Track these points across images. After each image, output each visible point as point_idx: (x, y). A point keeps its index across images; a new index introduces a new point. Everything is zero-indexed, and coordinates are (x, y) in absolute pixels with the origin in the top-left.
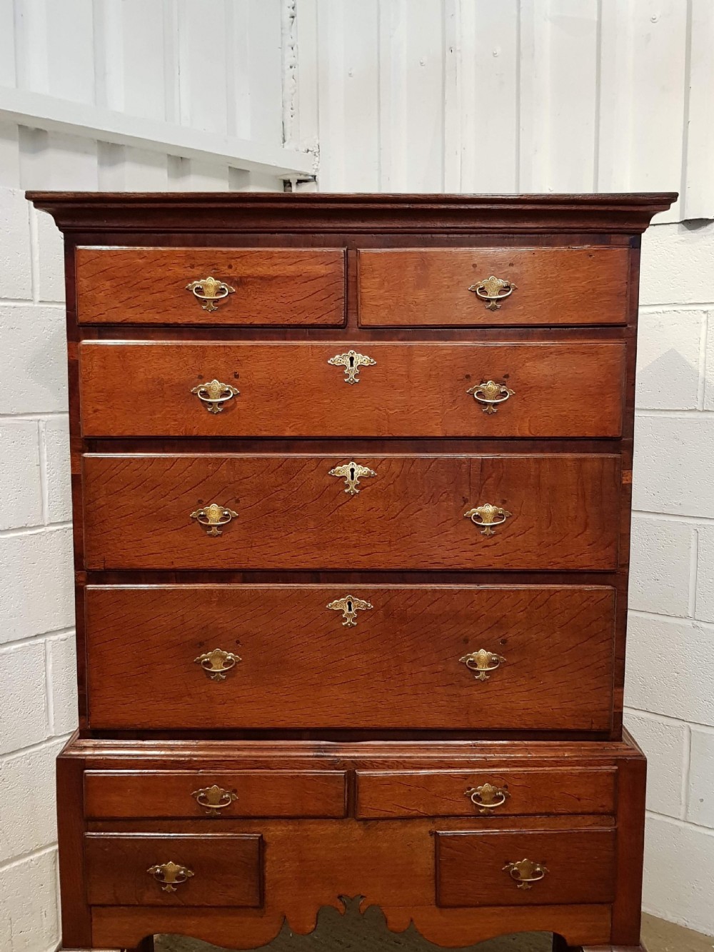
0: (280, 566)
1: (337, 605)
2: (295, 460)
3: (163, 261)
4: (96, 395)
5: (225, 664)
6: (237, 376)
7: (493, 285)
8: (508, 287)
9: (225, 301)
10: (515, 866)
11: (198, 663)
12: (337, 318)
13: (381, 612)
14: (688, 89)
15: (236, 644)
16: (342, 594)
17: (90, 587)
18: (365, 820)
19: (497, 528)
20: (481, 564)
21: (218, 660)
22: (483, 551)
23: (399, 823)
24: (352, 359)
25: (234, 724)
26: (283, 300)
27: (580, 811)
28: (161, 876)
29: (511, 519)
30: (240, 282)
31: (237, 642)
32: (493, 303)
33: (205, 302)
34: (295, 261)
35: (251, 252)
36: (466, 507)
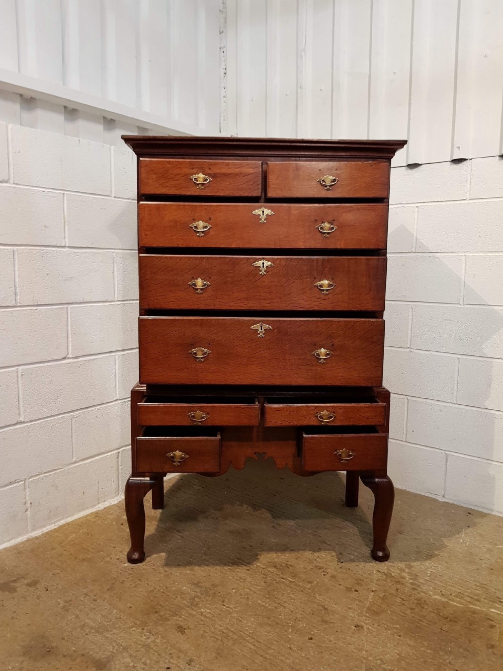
0: (229, 308)
1: (254, 327)
2: (237, 258)
3: (179, 166)
4: (146, 227)
5: (203, 354)
6: (210, 219)
7: (329, 179)
8: (335, 180)
9: (207, 185)
10: (340, 452)
11: (191, 353)
12: (257, 194)
13: (276, 331)
14: (410, 104)
16: (258, 322)
17: (145, 317)
19: (330, 291)
20: (322, 308)
21: (200, 352)
22: (322, 302)
24: (263, 212)
25: (208, 382)
26: (233, 185)
28: (173, 457)
29: (336, 287)
30: (214, 176)
31: (209, 344)
32: (328, 187)
33: (198, 184)
34: (239, 166)
35: (220, 163)
36: (315, 281)
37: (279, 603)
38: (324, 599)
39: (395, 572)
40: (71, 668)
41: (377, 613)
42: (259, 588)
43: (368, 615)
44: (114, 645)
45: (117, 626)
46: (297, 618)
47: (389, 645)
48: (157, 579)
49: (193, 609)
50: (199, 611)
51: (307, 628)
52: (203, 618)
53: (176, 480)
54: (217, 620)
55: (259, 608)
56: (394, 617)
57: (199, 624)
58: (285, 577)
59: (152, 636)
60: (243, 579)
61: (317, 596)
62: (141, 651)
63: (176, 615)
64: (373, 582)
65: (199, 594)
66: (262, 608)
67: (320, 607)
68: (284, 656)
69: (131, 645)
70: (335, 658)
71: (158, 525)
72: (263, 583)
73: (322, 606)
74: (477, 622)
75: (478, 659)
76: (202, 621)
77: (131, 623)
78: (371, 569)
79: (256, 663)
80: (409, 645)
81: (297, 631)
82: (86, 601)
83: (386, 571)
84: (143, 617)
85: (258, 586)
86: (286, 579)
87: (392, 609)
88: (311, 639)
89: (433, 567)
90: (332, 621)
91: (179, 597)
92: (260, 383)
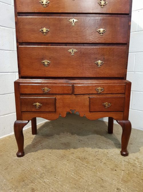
0: (58, 42)
1: (70, 51)
2: (61, 18)
10: (105, 104)
11: (42, 63)
13: (79, 52)
15: (50, 59)
16: (71, 48)
17: (19, 46)
18: (76, 95)
21: (46, 62)
22: (100, 39)
23: (82, 95)
25: (50, 76)
27: (118, 93)
28: (36, 105)
36: (97, 29)
37: (80, 177)
38: (101, 174)
39: (132, 161)
41: (126, 182)
42: (72, 169)
43: (122, 183)
45: (3, 189)
46: (89, 184)
48: (28, 164)
49: (40, 179)
50: (43, 180)
51: (94, 190)
52: (45, 184)
53: (43, 124)
54: (51, 185)
56: (135, 184)
57: (42, 188)
58: (83, 164)
60: (65, 165)
61: (98, 173)
63: (33, 182)
64: (123, 166)
65: (45, 172)
66: (73, 179)
67: (100, 179)
71: (33, 141)
72: (74, 167)
76: (44, 186)
77: (10, 187)
78: (121, 160)
83: (128, 161)
84: (17, 184)
85: (72, 168)
86: (84, 164)
87: (133, 180)
90: (106, 186)
91: (35, 173)
92: (72, 76)
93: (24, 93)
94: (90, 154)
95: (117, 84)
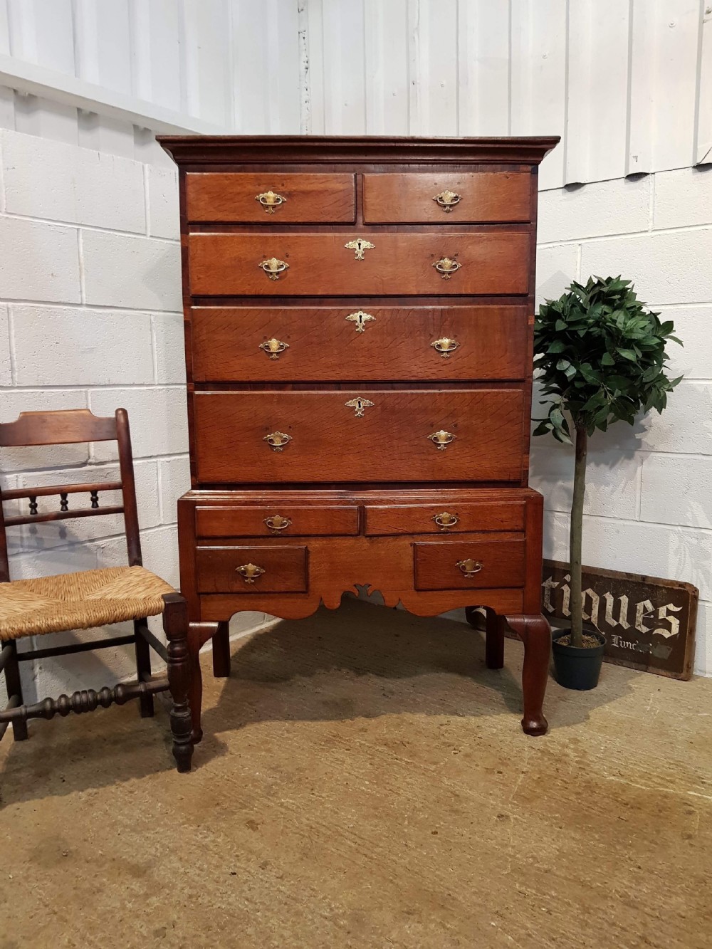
0: (316, 379)
1: (351, 403)
2: (324, 310)
3: (240, 182)
4: (200, 268)
5: (282, 442)
6: (287, 256)
7: (448, 197)
8: (457, 197)
9: (280, 207)
10: (463, 563)
11: (265, 441)
12: (351, 218)
13: (379, 408)
15: (289, 429)
16: (355, 396)
17: (197, 392)
18: (371, 536)
19: (453, 353)
20: (441, 376)
21: (278, 438)
22: (442, 368)
23: (391, 538)
24: (360, 244)
25: (289, 479)
26: (316, 206)
27: (503, 529)
28: (244, 572)
29: (459, 347)
30: (290, 195)
31: (290, 427)
32: (448, 208)
33: (267, 207)
34: (324, 181)
35: (296, 176)
36: (431, 340)
37: (390, 790)
38: (454, 783)
39: (555, 749)
40: (96, 876)
41: (528, 799)
42: (364, 771)
43: (515, 802)
44: (158, 847)
45: (162, 823)
46: (416, 807)
47: (545, 838)
48: (219, 763)
49: (269, 799)
50: (278, 801)
51: (430, 819)
52: (283, 810)
53: (247, 640)
54: (304, 812)
55: (363, 797)
56: (553, 804)
57: (279, 818)
58: (399, 757)
59: (211, 835)
60: (341, 761)
61: (445, 780)
62: (195, 853)
63: (246, 807)
64: (524, 762)
65: (279, 781)
66: (367, 796)
67: (449, 793)
68: (397, 855)
69: (181, 846)
70: (469, 857)
71: (221, 697)
72: (369, 766)
73: (452, 792)
74: (669, 808)
75: (669, 852)
76: (282, 813)
77: (182, 818)
78: (521, 745)
79: (358, 865)
80: (573, 839)
81: (416, 823)
82: (119, 793)
83: (542, 747)
84: (198, 811)
85: (362, 769)
86: (401, 760)
87: (549, 795)
88: (436, 833)
89: (608, 742)
90: (466, 810)
91: (250, 785)
92: (359, 479)
93: (209, 533)
94: (420, 732)
95: (496, 500)
